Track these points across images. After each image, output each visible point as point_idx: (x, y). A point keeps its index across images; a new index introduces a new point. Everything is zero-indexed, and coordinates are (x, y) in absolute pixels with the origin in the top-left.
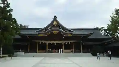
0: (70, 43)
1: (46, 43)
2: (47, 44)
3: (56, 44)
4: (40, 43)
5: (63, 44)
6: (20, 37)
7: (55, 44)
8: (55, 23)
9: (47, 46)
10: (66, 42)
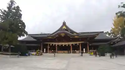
2: (56, 45)
3: (64, 45)
4: (51, 45)
6: (36, 40)
7: (63, 46)
8: (64, 27)
9: (57, 47)
10: (74, 43)
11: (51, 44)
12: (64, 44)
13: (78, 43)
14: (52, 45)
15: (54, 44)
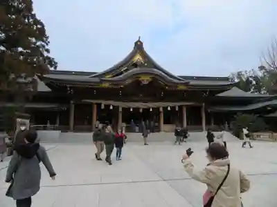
0: (177, 109)
1: (118, 107)
2: (120, 110)
3: (144, 109)
4: (103, 107)
5: (161, 109)
7: (141, 111)
8: (138, 58)
9: (120, 115)
10: (169, 105)
11: (103, 103)
12: (141, 106)
14: (107, 106)
15: (112, 104)
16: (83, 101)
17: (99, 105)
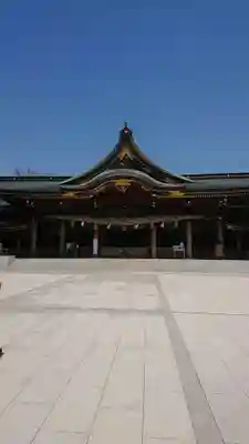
0: (176, 225)
1: (92, 225)
2: (96, 228)
4: (73, 224)
5: (152, 226)
6: (4, 203)
7: (124, 229)
8: (126, 152)
10: (163, 221)
11: (73, 219)
12: (125, 223)
13: (176, 220)
16: (48, 217)
17: (67, 223)
